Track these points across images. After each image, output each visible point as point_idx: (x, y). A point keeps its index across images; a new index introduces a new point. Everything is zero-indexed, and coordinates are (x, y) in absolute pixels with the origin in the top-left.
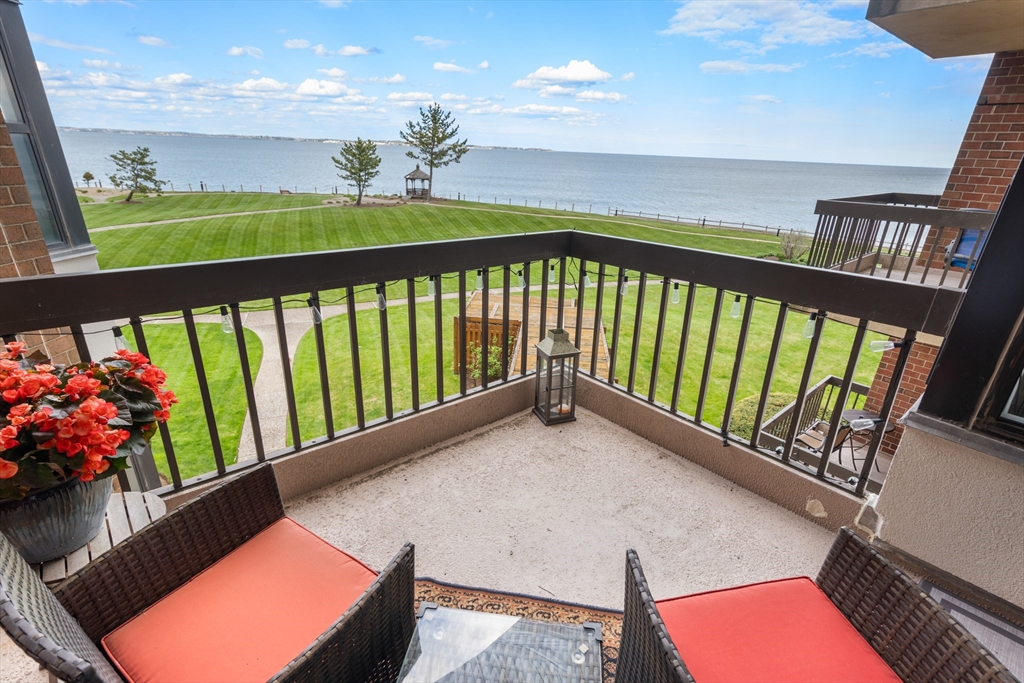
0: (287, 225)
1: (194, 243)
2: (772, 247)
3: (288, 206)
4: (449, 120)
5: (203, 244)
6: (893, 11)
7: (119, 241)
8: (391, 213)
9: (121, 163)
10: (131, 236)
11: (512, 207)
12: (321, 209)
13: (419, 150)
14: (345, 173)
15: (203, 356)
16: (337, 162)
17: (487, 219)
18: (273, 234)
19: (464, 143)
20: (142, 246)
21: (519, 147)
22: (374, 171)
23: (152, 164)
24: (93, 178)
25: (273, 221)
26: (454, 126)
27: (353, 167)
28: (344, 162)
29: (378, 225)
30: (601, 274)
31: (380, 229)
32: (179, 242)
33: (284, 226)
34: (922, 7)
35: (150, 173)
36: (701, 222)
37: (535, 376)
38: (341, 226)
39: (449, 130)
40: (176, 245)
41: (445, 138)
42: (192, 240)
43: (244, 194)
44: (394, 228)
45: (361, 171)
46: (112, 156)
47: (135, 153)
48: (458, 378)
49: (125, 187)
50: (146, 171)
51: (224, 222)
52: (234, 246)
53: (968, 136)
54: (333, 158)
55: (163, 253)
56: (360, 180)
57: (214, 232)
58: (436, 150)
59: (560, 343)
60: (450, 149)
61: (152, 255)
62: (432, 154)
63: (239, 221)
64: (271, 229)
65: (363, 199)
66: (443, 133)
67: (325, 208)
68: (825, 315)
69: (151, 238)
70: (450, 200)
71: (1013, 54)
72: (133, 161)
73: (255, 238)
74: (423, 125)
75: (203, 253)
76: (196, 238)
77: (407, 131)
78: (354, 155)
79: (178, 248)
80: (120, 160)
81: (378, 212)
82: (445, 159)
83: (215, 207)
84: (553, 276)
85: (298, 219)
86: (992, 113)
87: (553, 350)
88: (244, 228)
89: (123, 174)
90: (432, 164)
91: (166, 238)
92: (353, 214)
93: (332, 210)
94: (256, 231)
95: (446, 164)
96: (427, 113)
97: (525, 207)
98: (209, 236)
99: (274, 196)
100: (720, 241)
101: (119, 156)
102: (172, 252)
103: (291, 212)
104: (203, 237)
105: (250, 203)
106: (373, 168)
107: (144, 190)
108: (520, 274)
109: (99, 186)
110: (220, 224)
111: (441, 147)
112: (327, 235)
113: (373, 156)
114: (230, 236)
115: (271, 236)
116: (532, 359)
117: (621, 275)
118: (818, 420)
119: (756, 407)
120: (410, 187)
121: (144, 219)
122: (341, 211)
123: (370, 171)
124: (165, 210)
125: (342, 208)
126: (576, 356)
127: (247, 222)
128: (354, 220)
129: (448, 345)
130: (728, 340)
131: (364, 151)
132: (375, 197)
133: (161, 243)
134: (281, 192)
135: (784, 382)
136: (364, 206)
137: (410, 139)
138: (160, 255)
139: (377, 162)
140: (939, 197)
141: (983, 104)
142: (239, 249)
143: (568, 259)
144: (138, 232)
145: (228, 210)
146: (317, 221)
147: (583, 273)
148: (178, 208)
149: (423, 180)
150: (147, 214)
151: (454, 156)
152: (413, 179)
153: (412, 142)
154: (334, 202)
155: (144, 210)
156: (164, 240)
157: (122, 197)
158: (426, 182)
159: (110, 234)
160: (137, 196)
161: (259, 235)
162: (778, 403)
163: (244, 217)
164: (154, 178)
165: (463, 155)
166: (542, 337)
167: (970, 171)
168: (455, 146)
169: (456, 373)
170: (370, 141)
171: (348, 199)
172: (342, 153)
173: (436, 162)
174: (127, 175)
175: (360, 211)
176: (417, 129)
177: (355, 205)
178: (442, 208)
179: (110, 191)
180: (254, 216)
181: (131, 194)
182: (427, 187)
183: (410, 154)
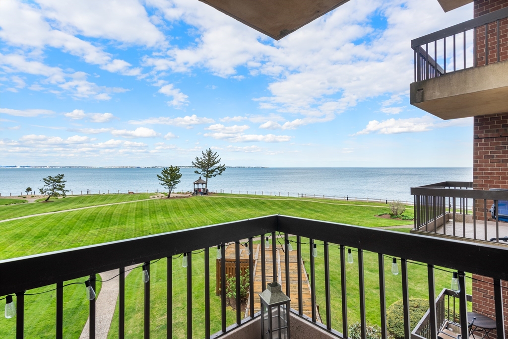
0: (129, 210)
1: (76, 222)
2: (385, 209)
3: (132, 200)
4: (216, 156)
5: (81, 222)
6: (422, 100)
7: (34, 223)
8: (185, 201)
9: (47, 182)
10: (42, 220)
11: (248, 195)
12: (149, 201)
13: (201, 170)
14: (163, 182)
15: (63, 292)
16: (159, 177)
17: (235, 202)
18: (121, 215)
19: (224, 166)
20: (47, 225)
21: (251, 166)
22: (178, 180)
23: (64, 182)
24: (31, 190)
25: (122, 208)
26: (218, 158)
27: (167, 179)
28: (163, 177)
29: (178, 207)
30: (299, 243)
31: (179, 209)
32: (68, 222)
33: (127, 211)
34: (436, 98)
35: (61, 187)
36: (346, 199)
37: (260, 318)
38: (158, 209)
39: (216, 160)
40: (66, 224)
41: (214, 163)
42: (76, 220)
43: (109, 195)
44: (186, 209)
45: (171, 181)
46: (44, 179)
47: (56, 177)
48: (219, 298)
49: (47, 194)
50: (60, 186)
51: (95, 210)
52: (98, 223)
53: (475, 153)
54: (158, 175)
55: (57, 228)
56: (170, 186)
57: (89, 215)
58: (209, 169)
59: (276, 294)
60: (216, 169)
61: (50, 230)
62: (207, 171)
63: (103, 209)
64: (120, 213)
65: (171, 194)
66: (213, 162)
67: (151, 200)
68: (464, 274)
69: (53, 220)
70: (216, 193)
71: (483, 116)
72: (54, 181)
73: (111, 217)
74: (203, 158)
75: (80, 227)
76: (78, 219)
77: (195, 161)
78: (168, 174)
79: (67, 225)
80: (48, 181)
81: (178, 201)
82: (214, 173)
83: (93, 202)
84: (268, 245)
85: (135, 206)
86: (483, 142)
87: (271, 300)
88: (105, 212)
89: (47, 187)
90: (207, 176)
91: (61, 220)
92: (165, 203)
93: (154, 201)
94: (112, 214)
95: (214, 176)
96: (205, 153)
97: (255, 195)
98: (85, 218)
99: (125, 195)
100: (358, 208)
101: (47, 179)
102: (62, 228)
103: (132, 203)
104: (82, 218)
105: (112, 199)
106: (177, 179)
107: (56, 195)
108: (246, 246)
109: (33, 194)
110: (93, 211)
111: (212, 168)
112: (150, 214)
113: (178, 174)
114: (97, 217)
115: (119, 216)
116: (257, 306)
117: (311, 243)
118: (446, 320)
119: (402, 309)
120: (196, 188)
121: (52, 210)
122: (159, 201)
123: (176, 181)
124: (65, 205)
125: (160, 200)
126: (288, 303)
127: (108, 209)
128: (166, 206)
129: (214, 276)
130: (374, 264)
131: (173, 171)
132: (177, 193)
133: (57, 223)
134: (129, 193)
135: (414, 290)
136: (172, 198)
137: (197, 165)
138: (55, 230)
139: (179, 176)
140: (472, 182)
141: (477, 138)
142: (100, 224)
143: (277, 233)
144: (47, 217)
145: (99, 203)
146: (146, 207)
147: (287, 242)
148: (73, 204)
149: (203, 184)
150: (54, 208)
151: (219, 172)
152: (198, 184)
153: (197, 166)
154: (156, 197)
155: (54, 205)
156: (59, 221)
157: (44, 199)
158: (204, 185)
159: (30, 219)
160: (52, 198)
161: (113, 216)
162: (415, 305)
163: (107, 206)
164: (63, 189)
165: (223, 172)
166: (264, 289)
167: (483, 169)
168: (219, 167)
169: (218, 295)
170: (176, 167)
171: (163, 195)
172: (162, 173)
173: (209, 175)
174: (49, 188)
175: (169, 200)
176: (200, 160)
177: (166, 198)
178: (212, 198)
179: (38, 196)
180: (112, 206)
181: (49, 197)
182: (204, 187)
183: (196, 172)
